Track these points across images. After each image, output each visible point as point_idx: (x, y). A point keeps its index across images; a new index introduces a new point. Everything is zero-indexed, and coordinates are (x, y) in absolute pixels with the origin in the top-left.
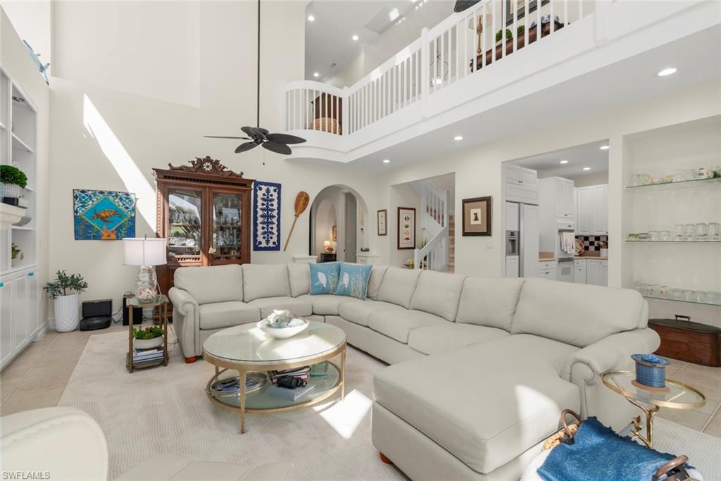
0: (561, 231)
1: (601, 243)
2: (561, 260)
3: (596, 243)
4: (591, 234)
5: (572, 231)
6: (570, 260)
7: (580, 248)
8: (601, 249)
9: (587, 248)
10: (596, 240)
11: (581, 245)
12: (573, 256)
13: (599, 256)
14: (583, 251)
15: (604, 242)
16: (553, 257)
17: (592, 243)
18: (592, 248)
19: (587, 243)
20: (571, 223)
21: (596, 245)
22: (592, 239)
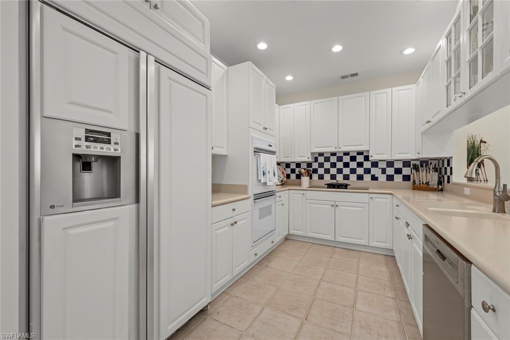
0: (257, 151)
1: (303, 171)
2: (258, 197)
3: (297, 170)
4: (293, 161)
5: (273, 153)
6: (270, 194)
7: (282, 177)
8: (302, 178)
9: (288, 176)
10: (297, 167)
11: (283, 173)
12: (274, 188)
13: (300, 185)
14: (285, 179)
15: (305, 169)
16: (246, 193)
17: (293, 171)
18: (293, 176)
19: (288, 171)
20: (272, 141)
21: (297, 172)
22: (293, 166)
